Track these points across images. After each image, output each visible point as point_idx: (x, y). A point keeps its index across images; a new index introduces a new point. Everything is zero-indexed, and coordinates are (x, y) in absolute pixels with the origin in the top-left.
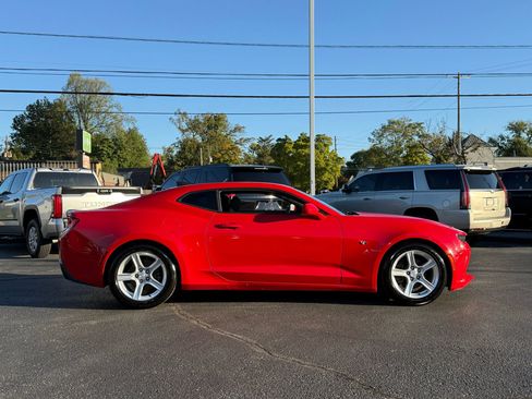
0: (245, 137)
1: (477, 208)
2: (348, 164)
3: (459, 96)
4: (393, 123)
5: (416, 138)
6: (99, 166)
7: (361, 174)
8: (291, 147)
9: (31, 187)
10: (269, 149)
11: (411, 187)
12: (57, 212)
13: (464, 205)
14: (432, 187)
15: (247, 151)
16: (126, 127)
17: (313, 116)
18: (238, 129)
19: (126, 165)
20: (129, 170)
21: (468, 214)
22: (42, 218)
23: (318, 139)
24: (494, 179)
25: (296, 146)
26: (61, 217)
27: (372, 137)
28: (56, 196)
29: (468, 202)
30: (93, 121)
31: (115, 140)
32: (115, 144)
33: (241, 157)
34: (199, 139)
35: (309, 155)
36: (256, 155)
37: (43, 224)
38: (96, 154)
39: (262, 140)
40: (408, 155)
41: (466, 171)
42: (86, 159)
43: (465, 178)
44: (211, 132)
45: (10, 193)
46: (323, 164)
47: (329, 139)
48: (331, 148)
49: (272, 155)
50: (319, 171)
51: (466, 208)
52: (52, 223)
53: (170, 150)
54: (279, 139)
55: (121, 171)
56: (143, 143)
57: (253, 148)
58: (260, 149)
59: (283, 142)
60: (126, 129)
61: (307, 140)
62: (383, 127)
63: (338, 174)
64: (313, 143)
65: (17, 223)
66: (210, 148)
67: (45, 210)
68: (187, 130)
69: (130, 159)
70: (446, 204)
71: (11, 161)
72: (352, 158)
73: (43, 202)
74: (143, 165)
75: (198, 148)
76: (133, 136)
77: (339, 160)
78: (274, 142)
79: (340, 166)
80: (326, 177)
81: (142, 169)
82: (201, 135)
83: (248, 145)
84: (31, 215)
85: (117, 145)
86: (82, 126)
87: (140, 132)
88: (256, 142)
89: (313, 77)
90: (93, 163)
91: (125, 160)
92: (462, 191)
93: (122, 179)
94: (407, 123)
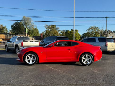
0: (59, 30)
1: (109, 46)
2: (82, 36)
3: (106, 22)
4: (92, 27)
5: (97, 31)
6: (29, 36)
7: (85, 38)
8: (69, 32)
9: (17, 40)
10: (65, 32)
11: (95, 41)
12: (22, 45)
13: (106, 46)
14: (100, 41)
15: (60, 33)
16: (35, 27)
17: (74, 26)
18: (58, 28)
19: (34, 36)
20: (35, 36)
21: (107, 48)
22: (19, 46)
23: (75, 30)
24: (113, 40)
25: (70, 32)
26: (23, 46)
27: (87, 30)
28: (22, 42)
29: (107, 45)
30: (28, 26)
31: (32, 30)
32: (32, 31)
33: (59, 34)
34: (50, 30)
35: (73, 34)
36: (62, 34)
37: (19, 47)
38: (28, 33)
39: (63, 31)
40: (95, 34)
41: (107, 38)
42: (26, 34)
43: (107, 40)
44: (52, 29)
45: (12, 41)
46: (76, 36)
47: (78, 31)
48: (78, 33)
49: (65, 34)
50: (75, 37)
51: (107, 46)
52: (21, 47)
53: (43, 32)
54: (67, 31)
55: (33, 37)
56: (38, 31)
57: (61, 32)
58: (63, 32)
59: (68, 31)
60: (34, 28)
61: (73, 31)
62: (90, 28)
63: (79, 38)
64: (74, 31)
65: (14, 47)
66: (52, 32)
67: (20, 45)
68: (47, 28)
69: (35, 34)
70: (102, 45)
71: (11, 34)
72: (83, 35)
73: (19, 43)
74: (38, 35)
75: (49, 32)
76: (36, 29)
77: (80, 35)
78: (66, 31)
79: (80, 37)
80: (77, 39)
81: (38, 36)
82: (50, 29)
83: (60, 32)
84: (17, 46)
85: (33, 31)
86: (26, 27)
87: (37, 29)
88: (62, 31)
89: (74, 18)
90: (28, 35)
91: (34, 34)
92: (106, 43)
93: (33, 38)
94: (95, 27)
